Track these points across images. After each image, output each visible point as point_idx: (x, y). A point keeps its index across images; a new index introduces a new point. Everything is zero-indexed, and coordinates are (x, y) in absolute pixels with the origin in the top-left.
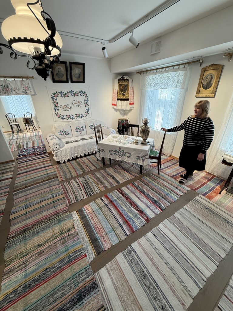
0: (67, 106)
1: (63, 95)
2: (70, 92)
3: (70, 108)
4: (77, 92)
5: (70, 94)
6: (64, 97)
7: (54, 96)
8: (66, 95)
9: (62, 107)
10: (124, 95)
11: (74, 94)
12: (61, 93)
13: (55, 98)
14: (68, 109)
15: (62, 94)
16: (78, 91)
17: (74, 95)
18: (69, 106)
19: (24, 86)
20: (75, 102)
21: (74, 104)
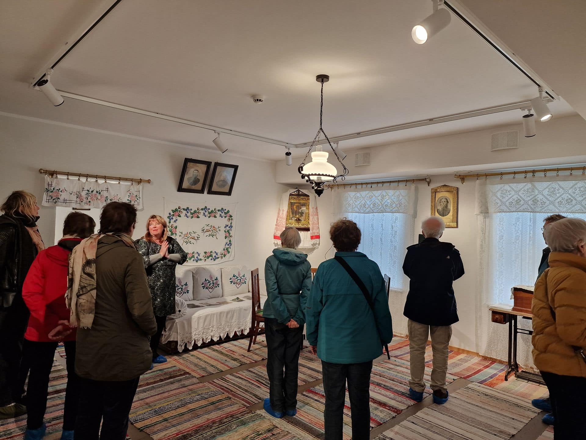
0: (193, 235)
1: (189, 214)
2: (202, 209)
3: (196, 238)
4: (215, 210)
5: (202, 214)
6: (190, 218)
7: (173, 215)
8: (195, 214)
9: (183, 236)
10: (298, 220)
11: (210, 213)
12: (187, 209)
13: (174, 218)
14: (192, 241)
15: (188, 212)
16: (217, 209)
17: (209, 215)
18: (195, 236)
19: (130, 194)
20: (208, 228)
21: (205, 231)
